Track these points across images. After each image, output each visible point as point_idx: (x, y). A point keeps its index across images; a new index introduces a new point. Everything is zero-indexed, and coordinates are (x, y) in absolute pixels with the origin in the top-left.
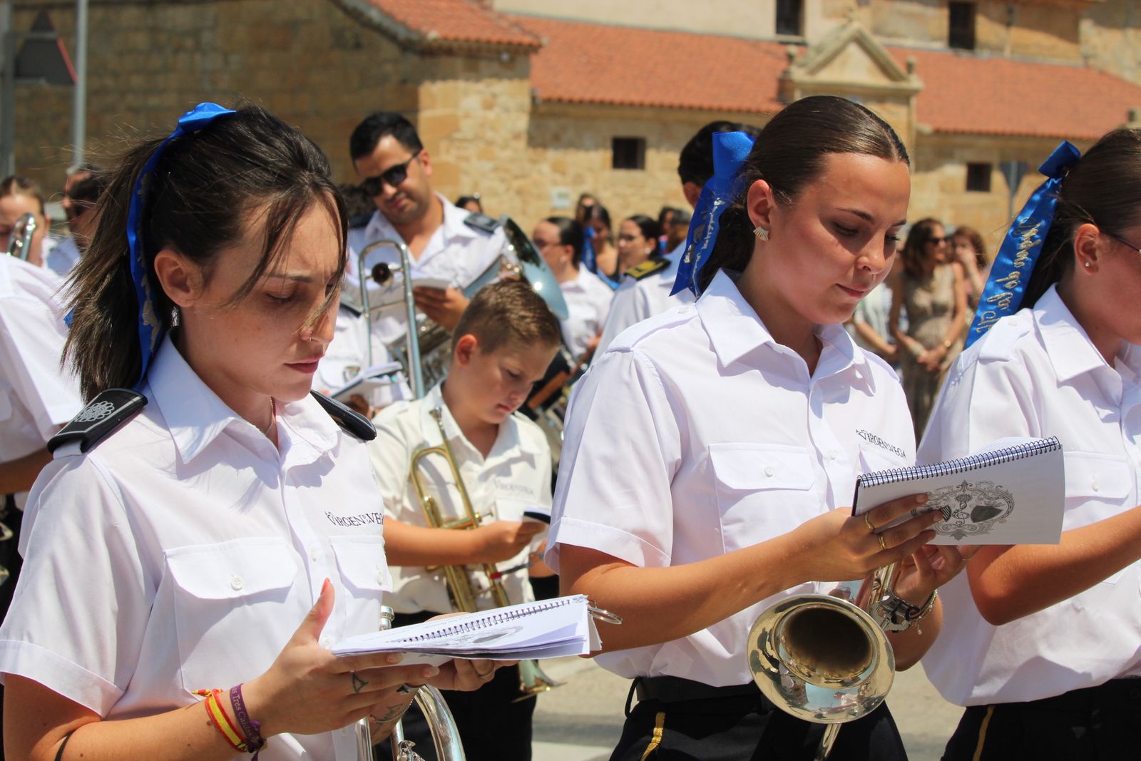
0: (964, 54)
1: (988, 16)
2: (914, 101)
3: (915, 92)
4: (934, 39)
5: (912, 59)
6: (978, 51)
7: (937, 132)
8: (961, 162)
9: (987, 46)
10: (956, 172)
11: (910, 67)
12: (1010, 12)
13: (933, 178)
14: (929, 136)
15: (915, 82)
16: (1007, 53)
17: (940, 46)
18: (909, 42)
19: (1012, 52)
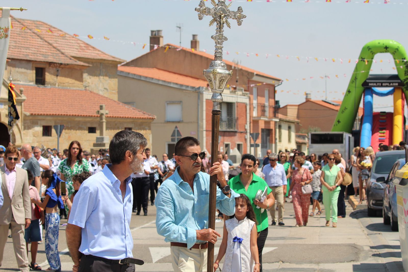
0: (42, 86)
1: (49, 73)
2: (23, 104)
3: (24, 100)
4: (31, 81)
5: (22, 89)
6: (46, 85)
7: (32, 114)
8: (40, 126)
9: (49, 83)
10: (39, 129)
11: (21, 92)
12: (58, 71)
13: (31, 131)
14: (29, 116)
15: (23, 97)
16: (57, 86)
17: (33, 84)
18: (22, 83)
19: (58, 86)
